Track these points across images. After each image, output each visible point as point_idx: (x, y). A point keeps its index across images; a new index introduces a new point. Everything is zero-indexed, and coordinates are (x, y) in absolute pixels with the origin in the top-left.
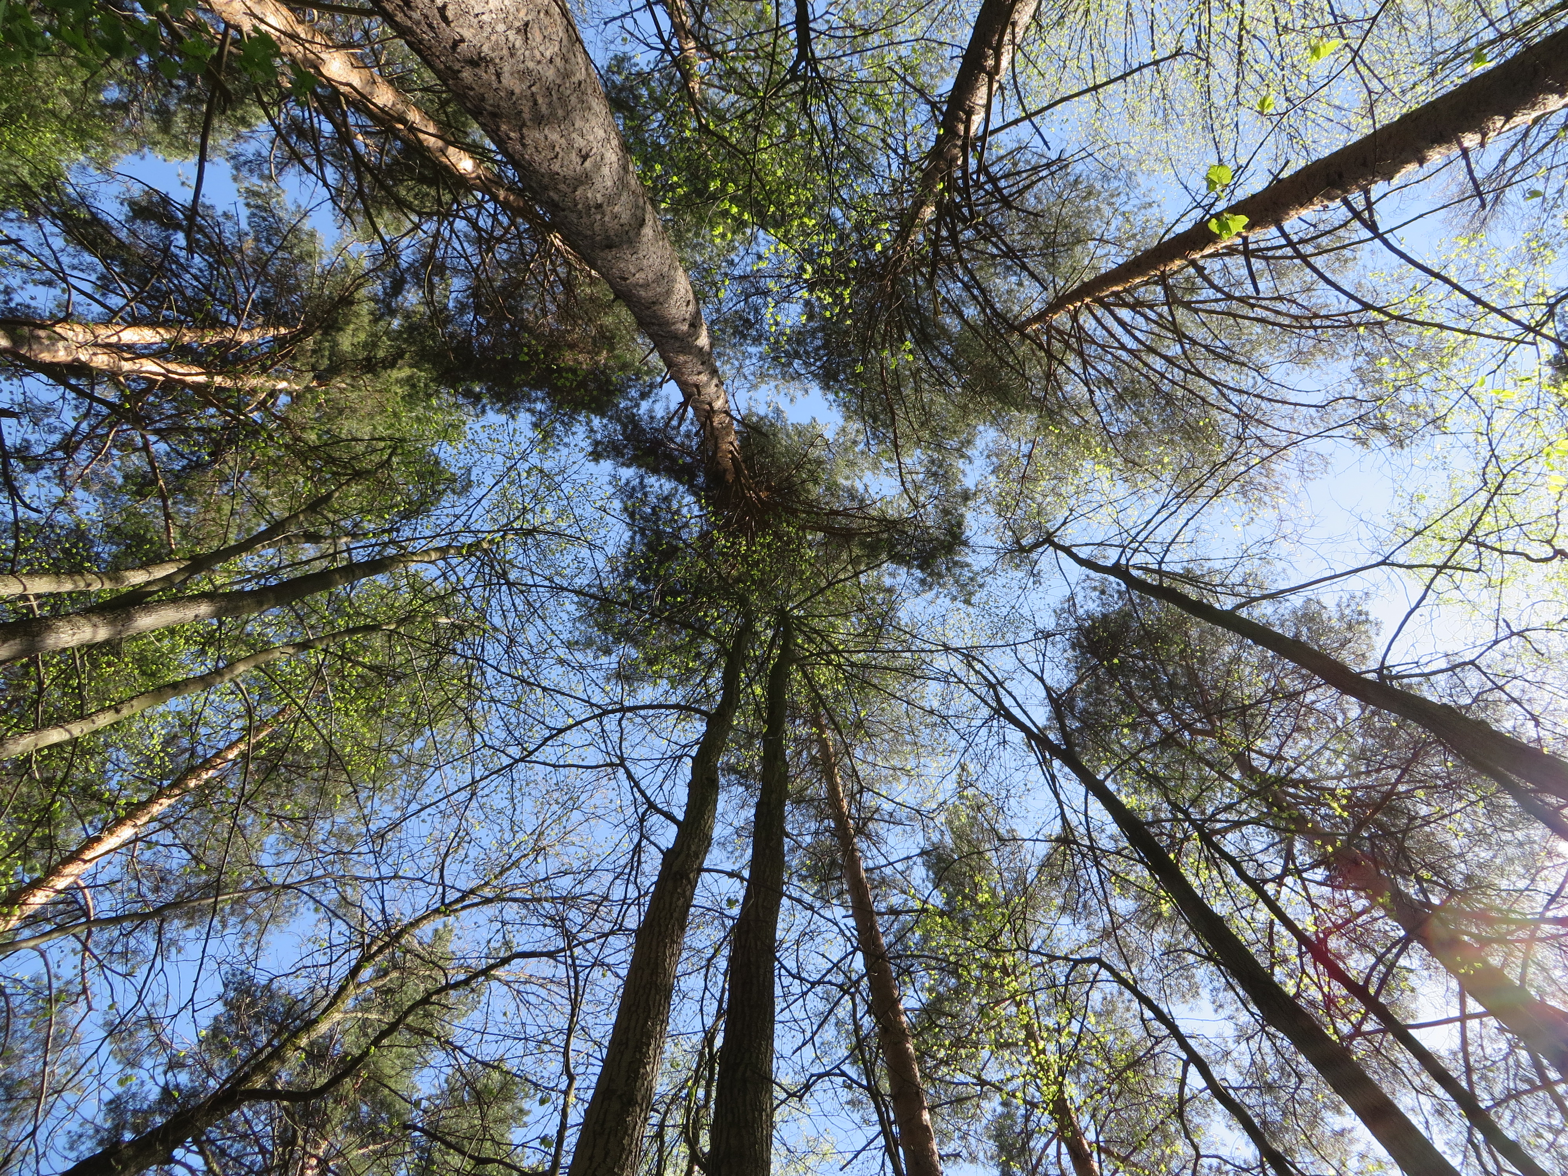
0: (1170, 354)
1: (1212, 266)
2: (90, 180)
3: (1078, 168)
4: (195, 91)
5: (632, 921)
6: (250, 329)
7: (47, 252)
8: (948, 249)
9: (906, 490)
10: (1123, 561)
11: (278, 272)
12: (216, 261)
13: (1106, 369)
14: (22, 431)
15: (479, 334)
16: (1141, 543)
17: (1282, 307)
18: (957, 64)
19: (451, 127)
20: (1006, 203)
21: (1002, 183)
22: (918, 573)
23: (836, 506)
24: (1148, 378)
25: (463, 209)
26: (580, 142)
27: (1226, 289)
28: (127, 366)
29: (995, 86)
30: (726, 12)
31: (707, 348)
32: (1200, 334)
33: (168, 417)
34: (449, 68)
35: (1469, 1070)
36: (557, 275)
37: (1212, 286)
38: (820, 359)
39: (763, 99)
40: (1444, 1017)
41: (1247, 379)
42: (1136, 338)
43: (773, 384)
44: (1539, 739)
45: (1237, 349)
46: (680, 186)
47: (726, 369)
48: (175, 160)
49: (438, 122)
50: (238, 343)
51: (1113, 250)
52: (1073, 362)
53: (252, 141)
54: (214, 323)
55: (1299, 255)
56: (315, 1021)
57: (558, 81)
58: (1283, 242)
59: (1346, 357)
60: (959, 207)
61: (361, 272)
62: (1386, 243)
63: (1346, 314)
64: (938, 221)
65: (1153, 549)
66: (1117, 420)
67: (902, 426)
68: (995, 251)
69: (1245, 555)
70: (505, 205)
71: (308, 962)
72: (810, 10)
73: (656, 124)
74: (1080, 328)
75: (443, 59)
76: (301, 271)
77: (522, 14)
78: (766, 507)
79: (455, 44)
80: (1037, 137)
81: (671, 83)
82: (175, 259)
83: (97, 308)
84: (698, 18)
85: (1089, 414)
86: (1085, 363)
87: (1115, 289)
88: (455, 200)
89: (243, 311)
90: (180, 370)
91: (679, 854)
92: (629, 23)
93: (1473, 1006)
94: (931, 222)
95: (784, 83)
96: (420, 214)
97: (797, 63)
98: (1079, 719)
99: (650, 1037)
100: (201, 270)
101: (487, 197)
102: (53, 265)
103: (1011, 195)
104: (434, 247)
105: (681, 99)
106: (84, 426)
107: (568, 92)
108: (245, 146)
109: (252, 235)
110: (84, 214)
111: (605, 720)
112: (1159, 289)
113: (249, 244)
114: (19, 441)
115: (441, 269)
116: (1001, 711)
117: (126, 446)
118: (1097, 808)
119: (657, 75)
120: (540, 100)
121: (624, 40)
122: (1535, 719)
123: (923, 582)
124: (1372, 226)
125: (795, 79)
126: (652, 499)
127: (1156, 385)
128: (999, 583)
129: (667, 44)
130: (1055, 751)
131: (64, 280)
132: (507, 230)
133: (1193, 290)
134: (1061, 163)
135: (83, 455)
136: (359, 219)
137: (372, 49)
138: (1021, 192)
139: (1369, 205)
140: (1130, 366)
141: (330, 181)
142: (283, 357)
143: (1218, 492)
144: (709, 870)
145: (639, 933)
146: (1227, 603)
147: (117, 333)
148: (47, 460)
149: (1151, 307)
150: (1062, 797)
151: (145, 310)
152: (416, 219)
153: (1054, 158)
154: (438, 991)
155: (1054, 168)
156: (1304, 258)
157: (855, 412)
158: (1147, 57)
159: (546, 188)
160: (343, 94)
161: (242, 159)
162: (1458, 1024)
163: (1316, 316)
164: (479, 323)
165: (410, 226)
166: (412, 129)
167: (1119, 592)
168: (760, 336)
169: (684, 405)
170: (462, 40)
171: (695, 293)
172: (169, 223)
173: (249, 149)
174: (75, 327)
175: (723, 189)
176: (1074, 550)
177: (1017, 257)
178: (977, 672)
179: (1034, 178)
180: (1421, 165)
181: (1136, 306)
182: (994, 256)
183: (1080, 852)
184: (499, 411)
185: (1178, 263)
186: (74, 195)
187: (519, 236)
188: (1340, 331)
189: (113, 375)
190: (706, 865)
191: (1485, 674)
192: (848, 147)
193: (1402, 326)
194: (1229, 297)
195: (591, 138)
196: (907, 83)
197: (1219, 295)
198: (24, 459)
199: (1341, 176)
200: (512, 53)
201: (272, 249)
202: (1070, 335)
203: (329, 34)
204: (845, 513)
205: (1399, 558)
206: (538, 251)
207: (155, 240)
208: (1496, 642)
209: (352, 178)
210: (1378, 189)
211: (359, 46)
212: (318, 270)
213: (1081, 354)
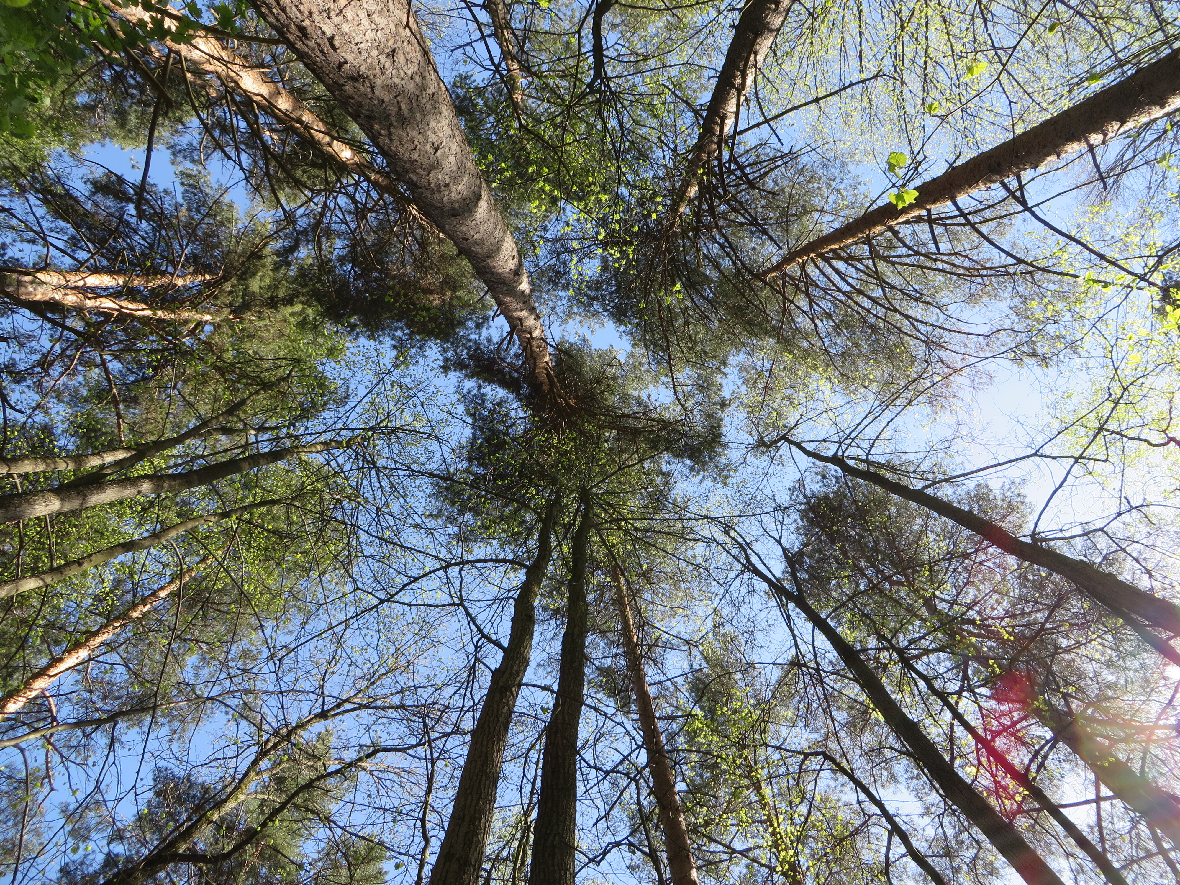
0: (874, 295)
1: (905, 231)
2: (64, 165)
3: (805, 160)
4: (144, 98)
5: (468, 724)
6: (183, 276)
7: (31, 218)
8: (708, 219)
9: (679, 400)
10: (840, 453)
11: (205, 233)
12: (159, 226)
13: (827, 305)
14: (10, 351)
15: (355, 280)
16: (853, 440)
17: (958, 261)
18: (714, 82)
19: (336, 126)
20: (752, 185)
21: (748, 170)
22: (688, 462)
23: (627, 411)
24: (858, 312)
25: (344, 187)
26: (432, 138)
27: (915, 248)
28: (89, 303)
29: (742, 98)
30: (541, 43)
31: (527, 291)
32: (896, 281)
33: (121, 342)
34: (335, 83)
35: (1102, 839)
36: (414, 236)
37: (905, 245)
38: (613, 301)
39: (568, 107)
40: (1084, 799)
41: (932, 316)
42: (849, 284)
43: (578, 319)
44: (1152, 589)
45: (925, 293)
46: (507, 171)
47: (542, 309)
48: (128, 148)
49: (326, 123)
50: (176, 285)
51: (830, 218)
52: (802, 302)
53: (187, 135)
54: (156, 271)
55: (968, 223)
56: (225, 801)
57: (417, 93)
58: (957, 213)
59: (1005, 299)
60: (716, 188)
61: (267, 234)
62: (1033, 214)
63: (1005, 267)
64: (700, 196)
65: (863, 444)
66: (835, 344)
67: (675, 350)
68: (743, 220)
69: (932, 449)
70: (375, 185)
71: (220, 755)
72: (604, 41)
73: (489, 125)
74: (807, 276)
75: (331, 76)
76: (222, 233)
77: (390, 43)
78: (574, 410)
79: (341, 65)
80: (774, 136)
81: (501, 95)
82: (128, 224)
83: (68, 261)
84: (521, 48)
85: (815, 340)
86: (811, 301)
87: (833, 247)
88: (339, 180)
89: (179, 262)
90: (131, 306)
91: (504, 673)
92: (469, 49)
93: (1105, 792)
94: (695, 199)
95: (584, 95)
96: (312, 191)
97: (594, 81)
98: (807, 572)
99: (481, 813)
100: (146, 233)
101: (362, 179)
102: (37, 228)
103: (755, 179)
104: (322, 214)
105: (507, 106)
106: (57, 347)
107: (425, 101)
108: (181, 138)
109: (185, 206)
110: (60, 190)
111: (450, 570)
112: (866, 247)
113: (183, 212)
114: (7, 359)
115: (328, 233)
116: (750, 568)
117: (89, 364)
118: (822, 641)
119: (489, 89)
120: (403, 107)
121: (465, 61)
122: (1148, 572)
123: (692, 469)
124: (1023, 202)
125: (592, 92)
126: (488, 405)
127: (864, 319)
128: (749, 471)
129: (497, 66)
130: (790, 596)
131: (44, 239)
132: (377, 203)
133: (891, 247)
134: (792, 155)
135: (56, 370)
136: (265, 193)
137: (278, 69)
138: (762, 177)
139: (1021, 187)
140: (844, 304)
141: (245, 165)
142: (208, 296)
143: (911, 401)
144: (527, 685)
145: (474, 733)
146: (919, 485)
147: (83, 279)
148: (29, 374)
149: (860, 260)
150: (796, 632)
151: (105, 262)
152: (309, 194)
153: (787, 151)
154: (318, 779)
155: (786, 159)
156: (973, 225)
157: (640, 340)
158: (856, 77)
159: (407, 172)
160: (256, 102)
161: (178, 148)
162: (1094, 805)
163: (984, 268)
164: (355, 272)
165: (304, 199)
166: (307, 127)
167: (836, 478)
168: (568, 284)
169: (510, 333)
170: (346, 62)
171: (519, 251)
172: (122, 197)
173: (184, 141)
174: (52, 273)
175: (538, 173)
176: (803, 445)
177: (759, 225)
178: (733, 538)
179: (772, 166)
180: (1058, 156)
181: (848, 260)
182: (742, 225)
183: (809, 673)
184: (369, 337)
185: (879, 229)
186: (52, 176)
187: (386, 207)
188: (1001, 279)
189: (79, 310)
190: (524, 681)
191: (1111, 538)
192: (633, 143)
193: (1046, 275)
194: (917, 253)
195: (441, 135)
196: (676, 96)
197: (910, 252)
198: (10, 373)
199: (999, 165)
200: (383, 70)
201: (200, 217)
202: (799, 281)
203: (245, 57)
204: (633, 416)
205: (1046, 451)
206: (400, 218)
207: (113, 210)
208: (1119, 514)
209: (261, 163)
210: (1027, 175)
211: (269, 66)
212: (234, 232)
213: (807, 294)
